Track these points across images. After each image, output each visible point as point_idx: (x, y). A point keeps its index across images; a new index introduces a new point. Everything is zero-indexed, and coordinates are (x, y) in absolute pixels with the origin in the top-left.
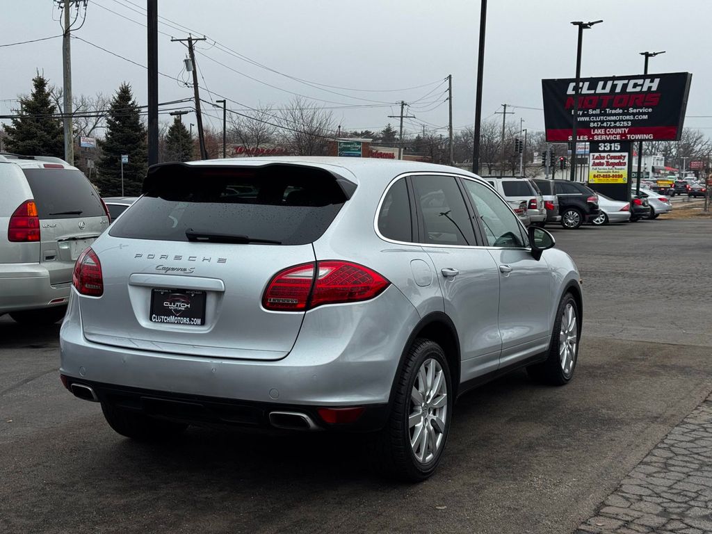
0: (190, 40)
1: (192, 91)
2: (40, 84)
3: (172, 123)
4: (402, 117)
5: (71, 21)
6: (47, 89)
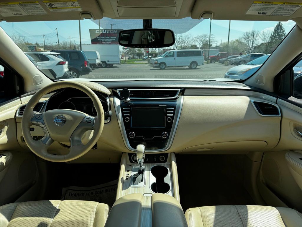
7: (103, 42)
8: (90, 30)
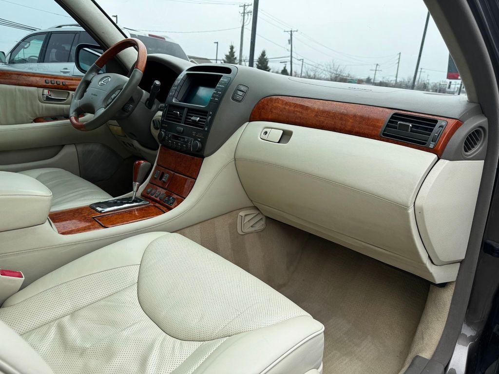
0: (291, 31)
1: (290, 52)
2: (232, 48)
3: (283, 69)
4: (376, 70)
5: (245, 21)
6: (234, 50)
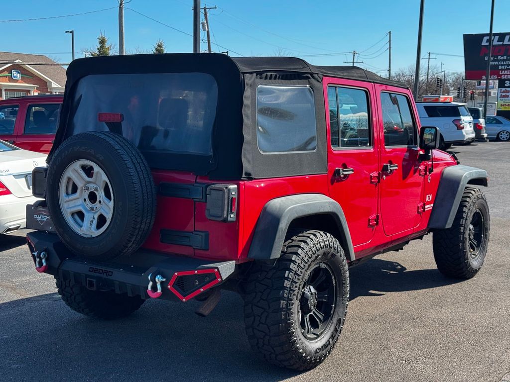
0: (205, 9)
2: (102, 42)
4: (354, 62)
6: (107, 45)
7: (502, 70)
8: (465, 36)
